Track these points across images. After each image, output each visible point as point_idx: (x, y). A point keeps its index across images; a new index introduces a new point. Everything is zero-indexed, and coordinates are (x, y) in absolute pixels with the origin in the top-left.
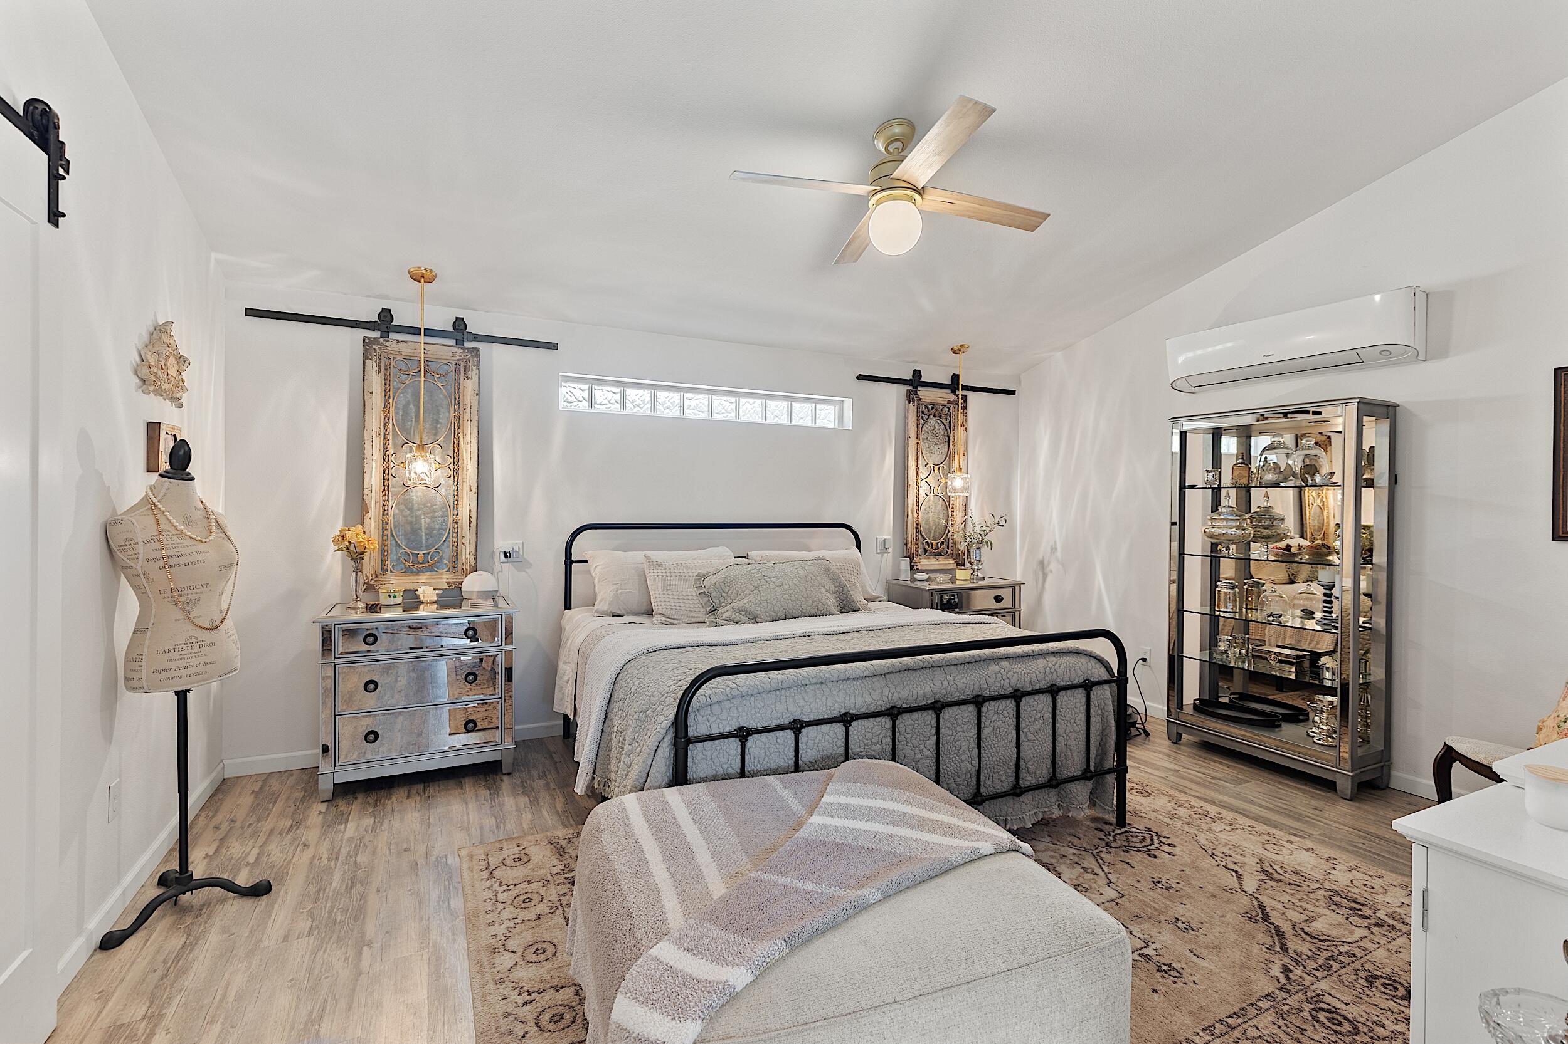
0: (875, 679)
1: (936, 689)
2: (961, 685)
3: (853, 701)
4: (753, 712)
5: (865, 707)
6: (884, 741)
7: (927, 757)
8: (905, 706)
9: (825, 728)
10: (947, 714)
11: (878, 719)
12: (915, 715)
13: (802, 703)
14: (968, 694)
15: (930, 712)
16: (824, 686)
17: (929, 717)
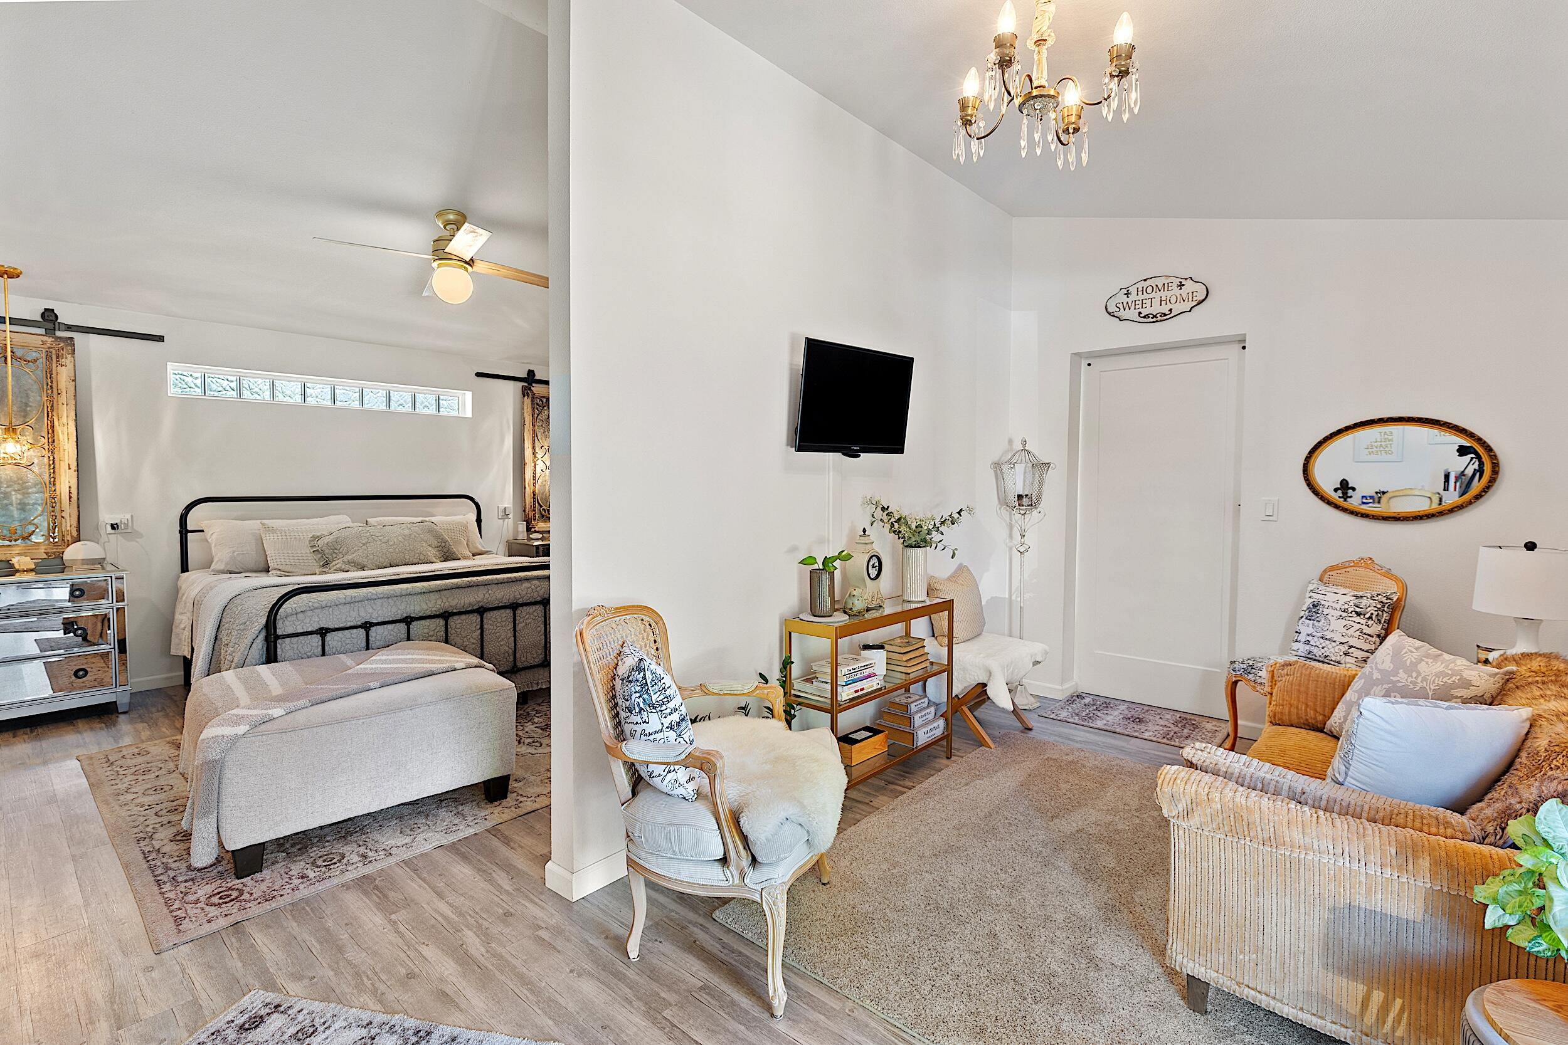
0: (431, 594)
1: (479, 599)
2: (499, 596)
3: (412, 608)
4: (331, 617)
5: (423, 612)
6: (438, 634)
7: (473, 643)
8: (455, 611)
9: (390, 627)
10: (488, 615)
11: (433, 620)
12: (463, 617)
13: (371, 610)
14: (505, 602)
15: (476, 614)
16: (390, 600)
17: (475, 618)
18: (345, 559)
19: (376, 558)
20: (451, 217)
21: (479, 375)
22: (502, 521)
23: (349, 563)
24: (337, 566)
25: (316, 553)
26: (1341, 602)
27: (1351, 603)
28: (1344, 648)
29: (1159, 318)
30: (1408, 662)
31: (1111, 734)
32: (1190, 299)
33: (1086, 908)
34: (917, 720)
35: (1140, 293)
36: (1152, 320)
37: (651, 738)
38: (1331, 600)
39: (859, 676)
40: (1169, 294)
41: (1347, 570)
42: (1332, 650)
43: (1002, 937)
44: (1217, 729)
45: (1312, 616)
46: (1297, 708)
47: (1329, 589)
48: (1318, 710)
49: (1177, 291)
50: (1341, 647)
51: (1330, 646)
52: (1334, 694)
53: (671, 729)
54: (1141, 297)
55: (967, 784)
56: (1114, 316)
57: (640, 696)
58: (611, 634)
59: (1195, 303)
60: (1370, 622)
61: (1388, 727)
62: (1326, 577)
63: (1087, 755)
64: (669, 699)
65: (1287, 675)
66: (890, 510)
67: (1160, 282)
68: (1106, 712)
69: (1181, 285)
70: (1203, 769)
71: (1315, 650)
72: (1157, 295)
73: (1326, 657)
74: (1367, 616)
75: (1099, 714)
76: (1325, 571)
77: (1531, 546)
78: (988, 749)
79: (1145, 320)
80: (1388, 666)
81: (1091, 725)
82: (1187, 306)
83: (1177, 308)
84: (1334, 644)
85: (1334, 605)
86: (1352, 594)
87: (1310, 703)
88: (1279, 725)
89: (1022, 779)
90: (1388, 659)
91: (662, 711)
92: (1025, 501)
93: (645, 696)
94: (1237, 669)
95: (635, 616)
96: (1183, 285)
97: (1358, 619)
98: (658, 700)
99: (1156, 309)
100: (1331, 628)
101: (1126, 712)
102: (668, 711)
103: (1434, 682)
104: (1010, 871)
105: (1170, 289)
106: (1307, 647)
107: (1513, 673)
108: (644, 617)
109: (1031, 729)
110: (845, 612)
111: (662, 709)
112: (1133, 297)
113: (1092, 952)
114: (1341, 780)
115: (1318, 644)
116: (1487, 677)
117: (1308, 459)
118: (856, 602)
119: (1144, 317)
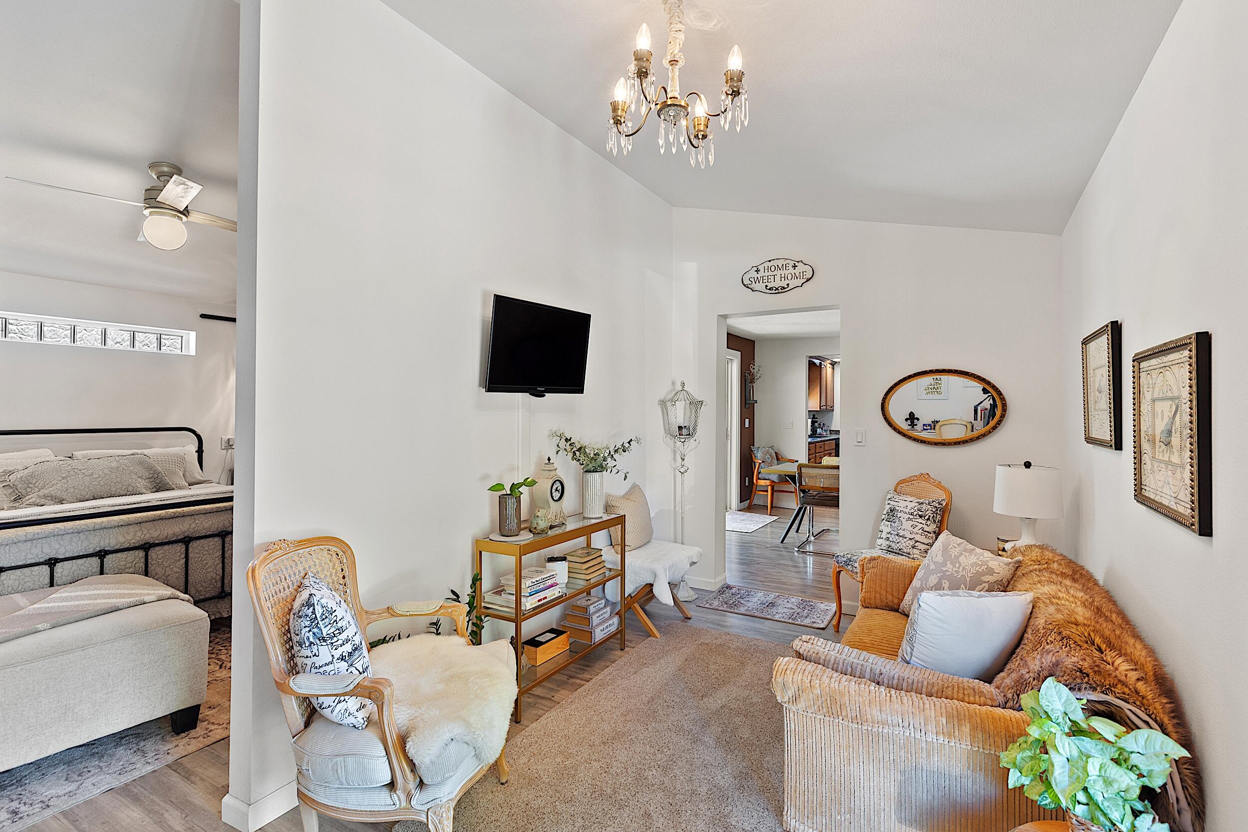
0: (130, 527)
1: (184, 529)
2: (207, 526)
3: (107, 541)
4: (7, 556)
5: (119, 545)
6: (137, 565)
7: (177, 572)
8: (157, 542)
9: (79, 561)
10: (193, 545)
11: (131, 552)
12: (166, 547)
13: (57, 546)
14: (213, 530)
15: (180, 544)
16: (81, 534)
17: (180, 548)
18: (41, 493)
19: (77, 491)
20: (166, 169)
21: (203, 316)
22: (225, 451)
23: (45, 497)
24: (31, 500)
25: (8, 487)
26: (909, 507)
27: (916, 508)
28: (912, 543)
29: (780, 291)
30: (953, 555)
31: (751, 618)
32: (801, 277)
33: (724, 778)
34: (595, 620)
35: (766, 271)
36: (775, 292)
37: (321, 670)
38: (902, 506)
39: (542, 586)
40: (787, 272)
41: (912, 482)
42: (904, 544)
43: (655, 816)
44: (829, 608)
45: (890, 519)
46: (880, 594)
47: (901, 498)
48: (895, 595)
49: (792, 270)
50: (909, 542)
51: (903, 542)
52: (905, 582)
53: (342, 659)
54: (767, 274)
55: (635, 673)
56: (748, 287)
57: (310, 631)
58: (291, 567)
59: (805, 280)
60: (929, 523)
61: (939, 616)
62: (900, 488)
63: (731, 638)
64: (341, 630)
65: (873, 568)
66: (572, 441)
67: (780, 263)
68: (747, 599)
69: (795, 266)
70: (808, 658)
71: (893, 545)
72: (778, 273)
73: (900, 550)
74: (926, 518)
75: (742, 602)
76: (898, 484)
77: (1028, 465)
78: (654, 639)
79: (770, 292)
80: (939, 559)
81: (736, 611)
82: (799, 282)
83: (793, 283)
84: (905, 540)
85: (904, 510)
86: (916, 501)
87: (889, 590)
88: (868, 608)
89: (680, 663)
90: (940, 553)
91: (332, 643)
92: (684, 431)
93: (315, 630)
94: (840, 562)
95: (321, 547)
96: (797, 266)
97: (920, 520)
98: (329, 632)
99: (778, 283)
100: (903, 528)
101: (763, 598)
102: (340, 642)
103: (970, 571)
104: (665, 750)
105: (787, 268)
106: (888, 543)
107: (1020, 562)
108: (330, 547)
109: (690, 618)
110: (531, 531)
111: (332, 642)
112: (761, 274)
113: (728, 820)
114: (908, 659)
115: (894, 540)
116: (1004, 566)
117: (884, 399)
118: (540, 522)
119: (770, 289)
